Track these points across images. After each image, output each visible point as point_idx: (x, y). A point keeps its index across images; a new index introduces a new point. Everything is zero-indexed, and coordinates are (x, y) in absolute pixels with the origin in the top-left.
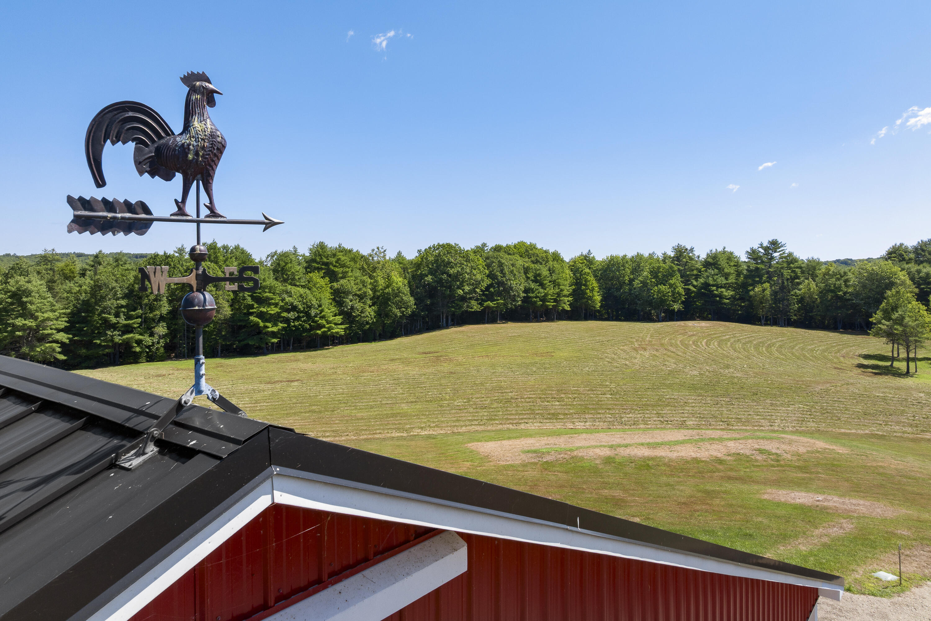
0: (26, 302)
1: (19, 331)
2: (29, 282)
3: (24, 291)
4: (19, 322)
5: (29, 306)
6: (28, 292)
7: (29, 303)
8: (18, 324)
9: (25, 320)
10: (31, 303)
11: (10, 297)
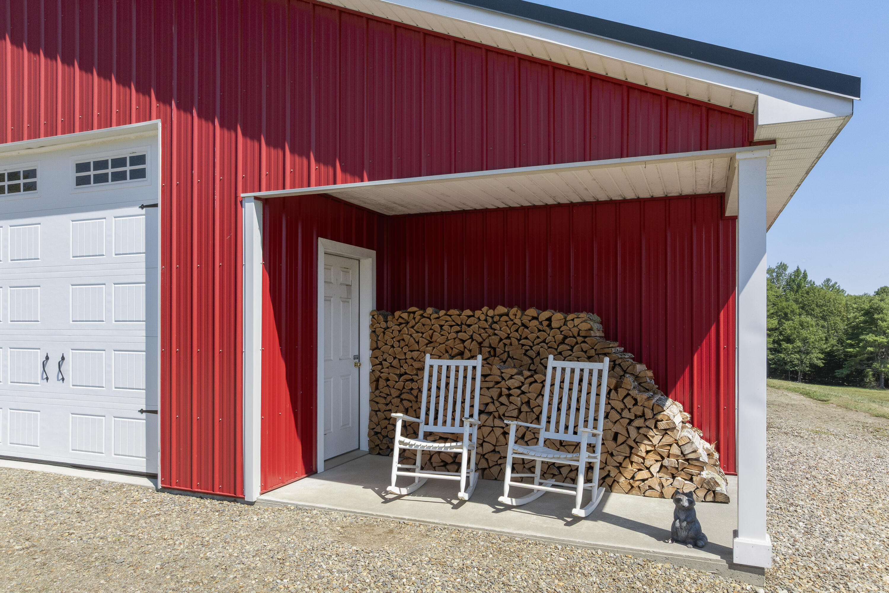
0: (878, 319)
1: (871, 347)
2: (881, 300)
3: (876, 309)
4: (870, 338)
5: (880, 322)
6: (880, 309)
7: (880, 320)
8: (869, 340)
9: (876, 336)
10: (883, 320)
11: (864, 315)
